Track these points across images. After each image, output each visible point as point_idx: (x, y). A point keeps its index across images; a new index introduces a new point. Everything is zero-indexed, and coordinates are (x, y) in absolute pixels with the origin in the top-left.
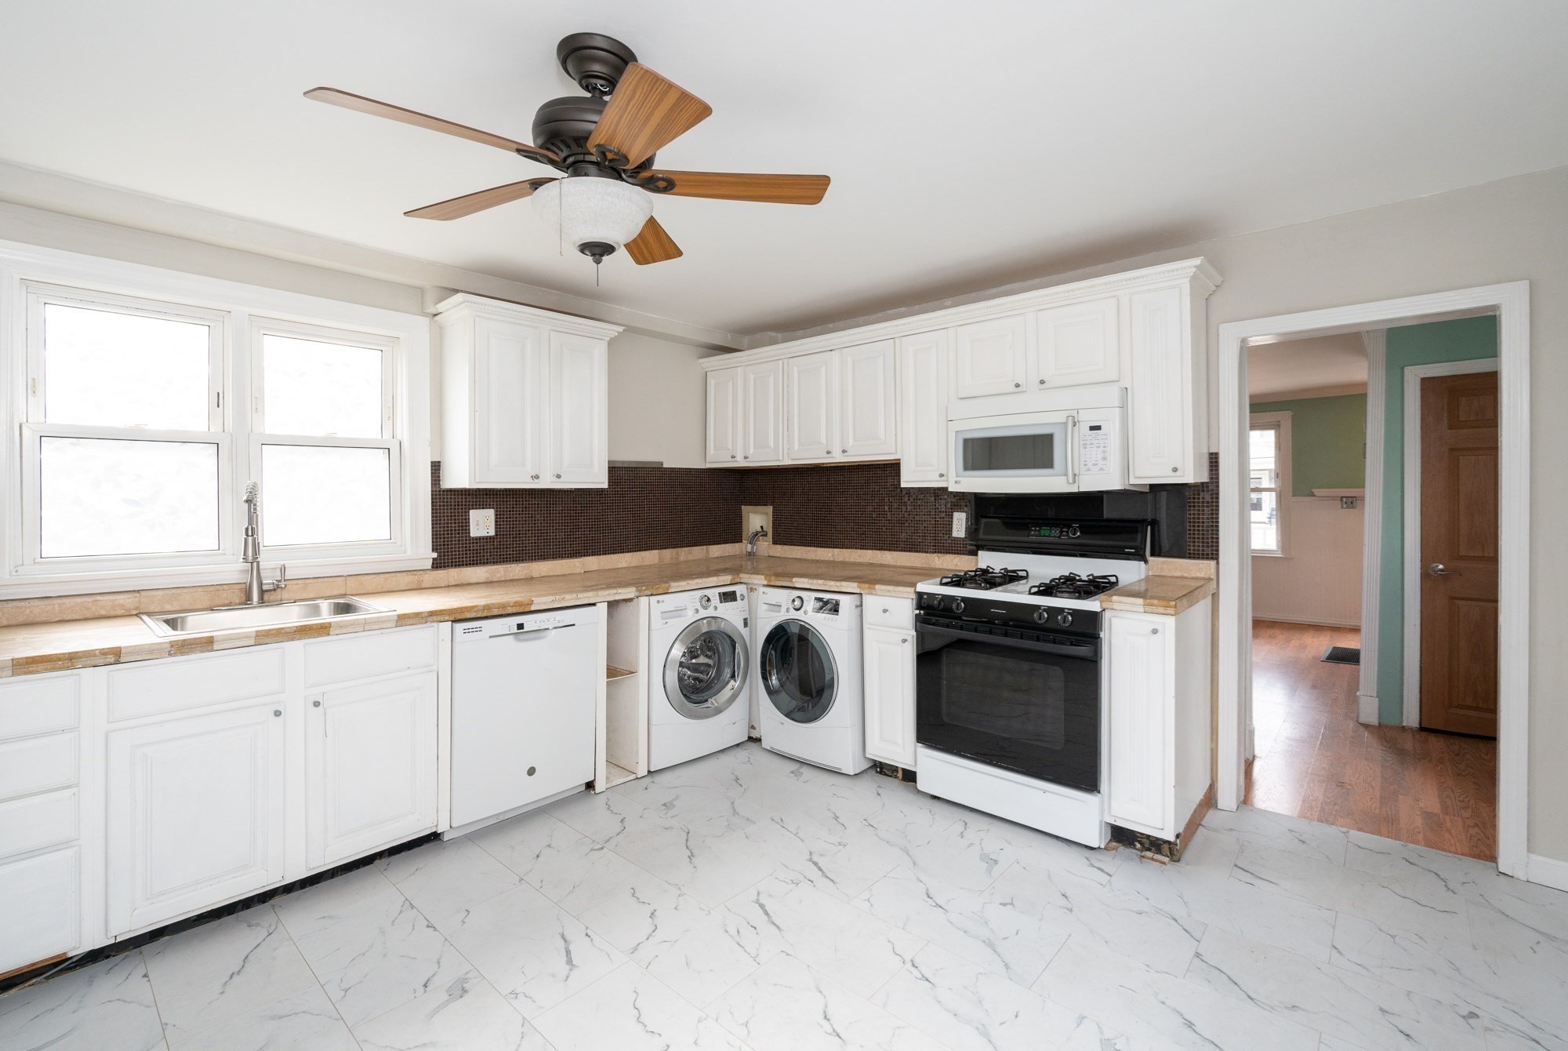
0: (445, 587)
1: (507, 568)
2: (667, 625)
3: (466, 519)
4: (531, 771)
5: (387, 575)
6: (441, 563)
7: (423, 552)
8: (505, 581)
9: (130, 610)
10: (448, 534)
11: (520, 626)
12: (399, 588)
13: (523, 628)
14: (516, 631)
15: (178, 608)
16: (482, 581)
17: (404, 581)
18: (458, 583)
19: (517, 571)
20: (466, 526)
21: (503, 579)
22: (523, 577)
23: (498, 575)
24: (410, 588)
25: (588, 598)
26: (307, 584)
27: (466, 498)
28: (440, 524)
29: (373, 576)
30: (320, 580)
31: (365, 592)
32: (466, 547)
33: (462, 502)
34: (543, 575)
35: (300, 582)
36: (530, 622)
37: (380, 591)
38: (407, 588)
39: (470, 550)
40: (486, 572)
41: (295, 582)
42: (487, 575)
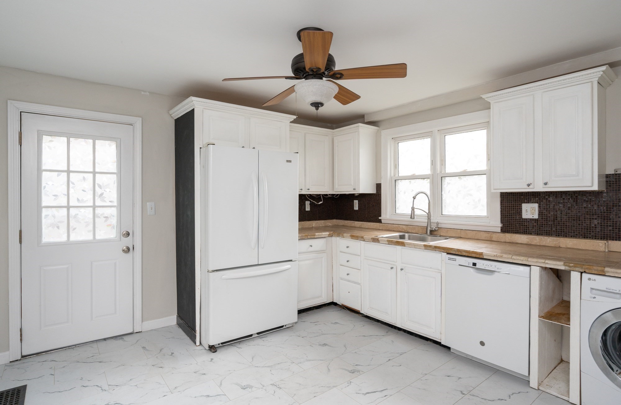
0: (503, 242)
1: (541, 238)
2: (594, 299)
3: (520, 208)
4: (482, 344)
5: (476, 232)
6: (506, 230)
7: (496, 224)
8: (540, 246)
9: (405, 230)
10: (510, 216)
11: (474, 264)
12: (481, 239)
13: (476, 266)
14: (472, 266)
15: (415, 232)
16: (525, 243)
17: (484, 236)
18: (510, 241)
19: (548, 241)
20: (520, 212)
21: (538, 244)
22: (553, 246)
23: (535, 242)
24: (486, 239)
25: (530, 261)
26: (448, 231)
27: (520, 197)
28: (506, 210)
29: (471, 231)
30: (452, 230)
31: (468, 238)
32: (520, 223)
33: (518, 199)
34: (569, 246)
35: (446, 229)
36: (480, 264)
37: (474, 238)
38: (485, 239)
39: (522, 225)
40: (527, 238)
41: (444, 229)
42: (528, 240)
